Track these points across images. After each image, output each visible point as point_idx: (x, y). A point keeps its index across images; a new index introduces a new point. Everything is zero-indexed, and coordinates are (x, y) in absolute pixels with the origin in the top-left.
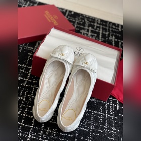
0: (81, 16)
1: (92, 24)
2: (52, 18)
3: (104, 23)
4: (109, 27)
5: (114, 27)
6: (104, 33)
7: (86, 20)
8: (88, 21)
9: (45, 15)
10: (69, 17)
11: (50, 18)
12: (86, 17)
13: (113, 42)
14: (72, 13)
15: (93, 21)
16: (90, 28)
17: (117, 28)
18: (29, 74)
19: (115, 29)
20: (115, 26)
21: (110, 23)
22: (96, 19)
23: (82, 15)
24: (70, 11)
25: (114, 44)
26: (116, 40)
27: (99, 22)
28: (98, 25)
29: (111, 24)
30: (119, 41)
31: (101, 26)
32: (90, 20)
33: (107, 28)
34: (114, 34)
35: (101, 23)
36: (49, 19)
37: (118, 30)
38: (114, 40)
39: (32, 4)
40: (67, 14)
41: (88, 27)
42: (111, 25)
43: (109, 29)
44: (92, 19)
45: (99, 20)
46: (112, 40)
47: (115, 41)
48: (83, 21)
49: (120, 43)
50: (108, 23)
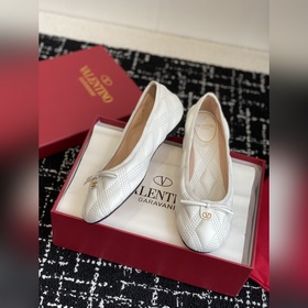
0: (167, 66)
1: (195, 82)
2: (98, 83)
3: (224, 77)
4: (236, 85)
5: (248, 83)
6: (225, 103)
7: (180, 74)
8: (184, 77)
9: (81, 79)
10: (139, 71)
11: (92, 86)
12: (179, 65)
13: (248, 127)
14: (147, 59)
15: (196, 73)
16: (191, 94)
17: (255, 85)
18: (49, 246)
19: (251, 88)
20: (251, 81)
21: (239, 72)
22: (204, 69)
23: (170, 60)
24: (142, 55)
25: (248, 132)
26: (255, 119)
27: (212, 76)
28: (210, 84)
29: (241, 75)
30: (262, 120)
31: (217, 86)
32: (190, 72)
33: (232, 89)
34: (250, 102)
35: (217, 76)
36: (90, 90)
37: (259, 89)
38: (248, 120)
39: (49, 48)
40: (135, 64)
41: (187, 92)
42: (240, 81)
43: (236, 92)
44: (194, 68)
45: (212, 70)
46: (244, 121)
47: (251, 122)
48: (173, 77)
49: (264, 127)
50: (234, 74)
